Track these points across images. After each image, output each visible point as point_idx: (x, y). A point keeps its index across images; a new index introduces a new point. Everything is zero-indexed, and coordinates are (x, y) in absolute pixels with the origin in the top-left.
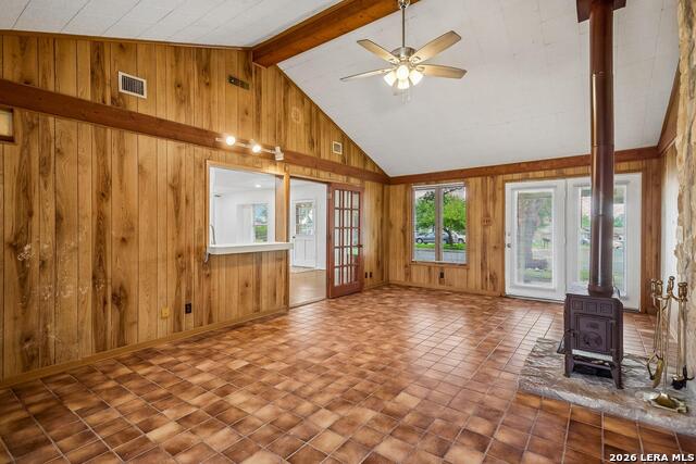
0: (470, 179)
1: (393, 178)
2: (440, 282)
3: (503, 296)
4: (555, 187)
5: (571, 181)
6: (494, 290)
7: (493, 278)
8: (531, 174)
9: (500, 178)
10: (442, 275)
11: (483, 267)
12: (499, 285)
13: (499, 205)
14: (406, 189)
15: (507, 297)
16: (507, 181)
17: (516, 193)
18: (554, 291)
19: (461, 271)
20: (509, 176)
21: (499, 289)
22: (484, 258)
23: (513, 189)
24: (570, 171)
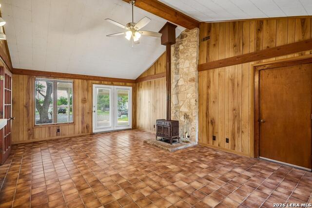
0: (76, 80)
1: (15, 69)
2: (57, 135)
3: (92, 134)
4: (111, 88)
5: (116, 87)
6: (88, 132)
7: (87, 127)
8: (102, 82)
9: (90, 81)
10: (58, 130)
11: (83, 123)
12: (90, 129)
13: (90, 94)
14: (29, 79)
15: (94, 134)
16: (93, 83)
17: (98, 89)
18: (110, 127)
19: (71, 126)
20: (94, 82)
21: (90, 131)
22: (83, 118)
23: (96, 87)
24: (115, 83)
